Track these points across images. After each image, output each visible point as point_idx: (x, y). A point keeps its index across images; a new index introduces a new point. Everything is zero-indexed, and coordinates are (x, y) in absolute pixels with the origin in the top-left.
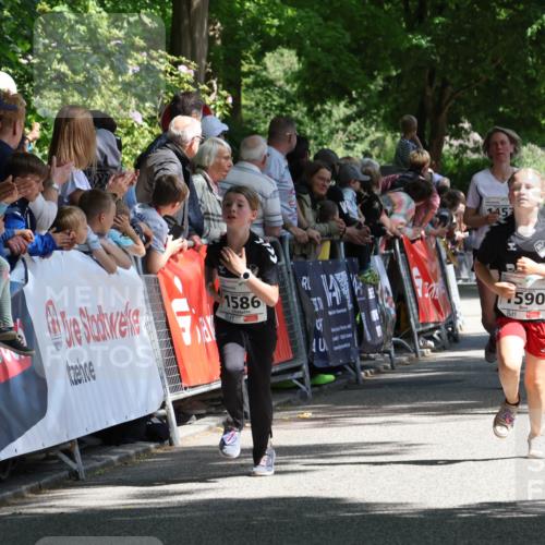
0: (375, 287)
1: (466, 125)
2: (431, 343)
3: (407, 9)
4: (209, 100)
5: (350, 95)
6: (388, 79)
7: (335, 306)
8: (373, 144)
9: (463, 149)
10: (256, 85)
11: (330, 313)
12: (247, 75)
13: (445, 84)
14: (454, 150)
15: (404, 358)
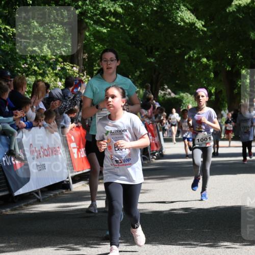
1: (166, 87)
2: (155, 157)
3: (147, 49)
4: (83, 78)
5: (129, 77)
6: (141, 72)
9: (165, 94)
12: (95, 70)
13: (159, 73)
14: (162, 95)
15: (146, 162)
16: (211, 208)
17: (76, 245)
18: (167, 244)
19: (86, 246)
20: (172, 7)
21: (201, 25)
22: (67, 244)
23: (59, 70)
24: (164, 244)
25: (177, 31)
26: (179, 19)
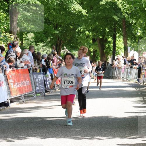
0: (48, 77)
1: (65, 48)
2: (58, 88)
3: (54, 26)
5: (43, 42)
6: (51, 39)
7: (40, 81)
8: (48, 51)
9: (65, 52)
10: (26, 39)
11: (40, 82)
12: (24, 38)
13: (61, 40)
14: (63, 52)
15: (53, 91)
16: (90, 117)
17: (12, 138)
18: (65, 138)
19: (18, 139)
20: (68, 2)
21: (85, 12)
22: (7, 138)
23: (3, 37)
24: (63, 138)
25: (71, 15)
26: (72, 9)
